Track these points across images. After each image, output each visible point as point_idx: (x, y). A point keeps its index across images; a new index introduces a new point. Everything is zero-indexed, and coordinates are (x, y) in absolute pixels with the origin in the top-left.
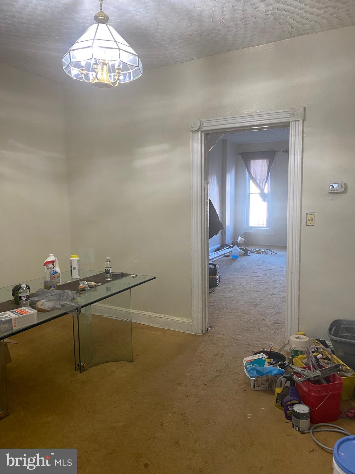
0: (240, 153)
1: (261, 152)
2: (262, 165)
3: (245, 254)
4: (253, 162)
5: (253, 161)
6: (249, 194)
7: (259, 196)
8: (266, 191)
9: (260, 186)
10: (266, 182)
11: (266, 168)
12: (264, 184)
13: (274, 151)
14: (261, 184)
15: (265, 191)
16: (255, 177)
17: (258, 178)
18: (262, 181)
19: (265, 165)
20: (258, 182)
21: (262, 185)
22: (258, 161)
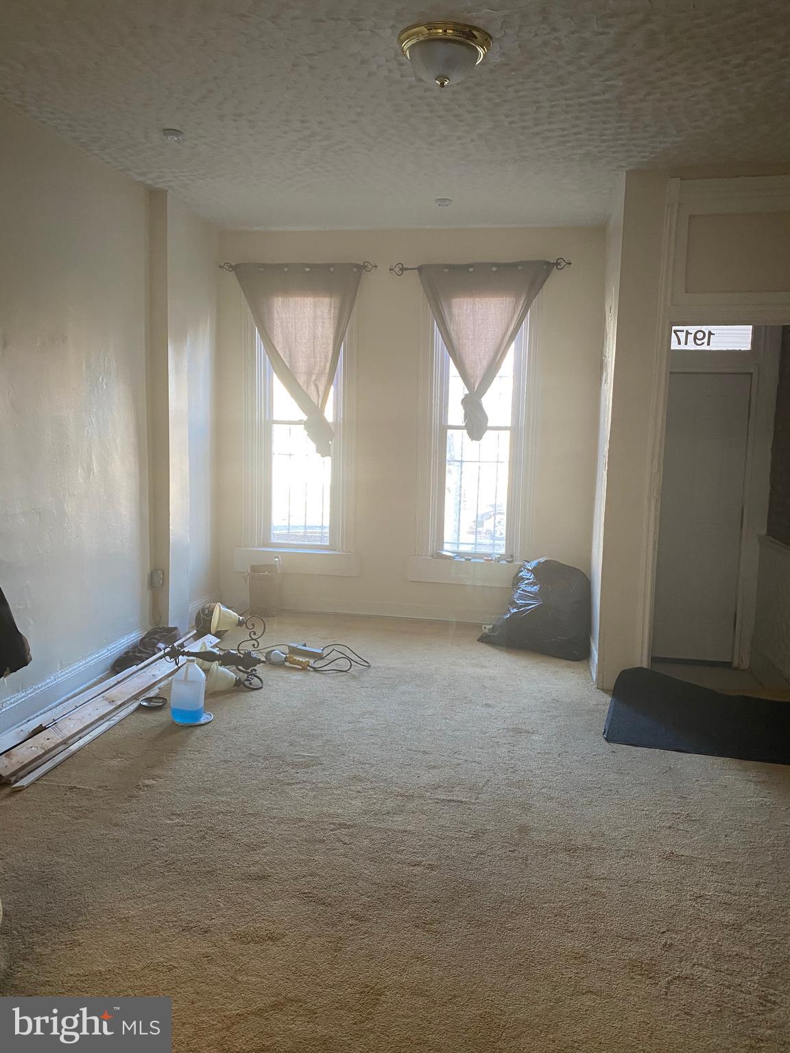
0: (233, 264)
1: (312, 266)
2: (315, 318)
3: (238, 683)
4: (280, 303)
5: (280, 299)
6: (269, 423)
7: (300, 431)
8: (329, 414)
9: (308, 396)
10: (330, 381)
11: (326, 330)
12: (322, 388)
13: (357, 266)
14: (313, 387)
15: (325, 414)
16: (290, 362)
17: (301, 365)
18: (314, 377)
19: (326, 316)
20: (302, 380)
21: (315, 394)
22: (299, 300)
